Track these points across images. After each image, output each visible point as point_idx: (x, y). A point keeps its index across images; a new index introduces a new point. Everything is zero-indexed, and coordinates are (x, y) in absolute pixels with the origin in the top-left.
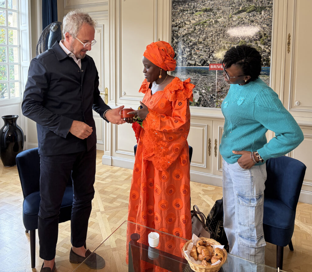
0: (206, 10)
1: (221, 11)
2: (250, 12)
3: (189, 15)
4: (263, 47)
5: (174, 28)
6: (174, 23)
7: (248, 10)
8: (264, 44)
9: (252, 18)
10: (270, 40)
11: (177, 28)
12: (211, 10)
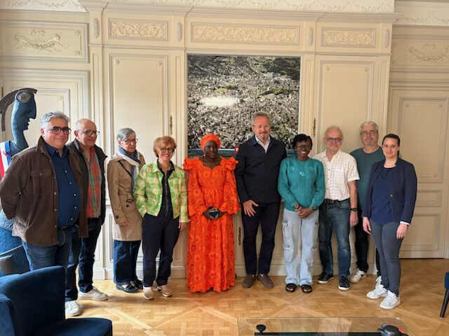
0: (230, 88)
1: (247, 90)
2: (277, 94)
3: (209, 90)
4: (290, 130)
5: (190, 105)
6: (190, 99)
7: (276, 92)
8: (291, 127)
9: (280, 101)
10: (297, 124)
11: (195, 105)
12: (236, 88)
